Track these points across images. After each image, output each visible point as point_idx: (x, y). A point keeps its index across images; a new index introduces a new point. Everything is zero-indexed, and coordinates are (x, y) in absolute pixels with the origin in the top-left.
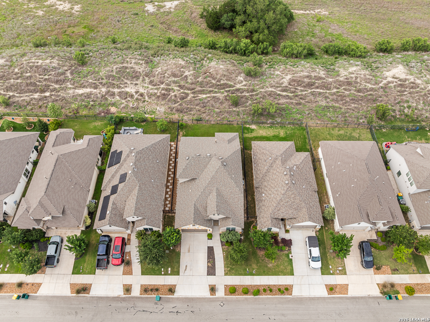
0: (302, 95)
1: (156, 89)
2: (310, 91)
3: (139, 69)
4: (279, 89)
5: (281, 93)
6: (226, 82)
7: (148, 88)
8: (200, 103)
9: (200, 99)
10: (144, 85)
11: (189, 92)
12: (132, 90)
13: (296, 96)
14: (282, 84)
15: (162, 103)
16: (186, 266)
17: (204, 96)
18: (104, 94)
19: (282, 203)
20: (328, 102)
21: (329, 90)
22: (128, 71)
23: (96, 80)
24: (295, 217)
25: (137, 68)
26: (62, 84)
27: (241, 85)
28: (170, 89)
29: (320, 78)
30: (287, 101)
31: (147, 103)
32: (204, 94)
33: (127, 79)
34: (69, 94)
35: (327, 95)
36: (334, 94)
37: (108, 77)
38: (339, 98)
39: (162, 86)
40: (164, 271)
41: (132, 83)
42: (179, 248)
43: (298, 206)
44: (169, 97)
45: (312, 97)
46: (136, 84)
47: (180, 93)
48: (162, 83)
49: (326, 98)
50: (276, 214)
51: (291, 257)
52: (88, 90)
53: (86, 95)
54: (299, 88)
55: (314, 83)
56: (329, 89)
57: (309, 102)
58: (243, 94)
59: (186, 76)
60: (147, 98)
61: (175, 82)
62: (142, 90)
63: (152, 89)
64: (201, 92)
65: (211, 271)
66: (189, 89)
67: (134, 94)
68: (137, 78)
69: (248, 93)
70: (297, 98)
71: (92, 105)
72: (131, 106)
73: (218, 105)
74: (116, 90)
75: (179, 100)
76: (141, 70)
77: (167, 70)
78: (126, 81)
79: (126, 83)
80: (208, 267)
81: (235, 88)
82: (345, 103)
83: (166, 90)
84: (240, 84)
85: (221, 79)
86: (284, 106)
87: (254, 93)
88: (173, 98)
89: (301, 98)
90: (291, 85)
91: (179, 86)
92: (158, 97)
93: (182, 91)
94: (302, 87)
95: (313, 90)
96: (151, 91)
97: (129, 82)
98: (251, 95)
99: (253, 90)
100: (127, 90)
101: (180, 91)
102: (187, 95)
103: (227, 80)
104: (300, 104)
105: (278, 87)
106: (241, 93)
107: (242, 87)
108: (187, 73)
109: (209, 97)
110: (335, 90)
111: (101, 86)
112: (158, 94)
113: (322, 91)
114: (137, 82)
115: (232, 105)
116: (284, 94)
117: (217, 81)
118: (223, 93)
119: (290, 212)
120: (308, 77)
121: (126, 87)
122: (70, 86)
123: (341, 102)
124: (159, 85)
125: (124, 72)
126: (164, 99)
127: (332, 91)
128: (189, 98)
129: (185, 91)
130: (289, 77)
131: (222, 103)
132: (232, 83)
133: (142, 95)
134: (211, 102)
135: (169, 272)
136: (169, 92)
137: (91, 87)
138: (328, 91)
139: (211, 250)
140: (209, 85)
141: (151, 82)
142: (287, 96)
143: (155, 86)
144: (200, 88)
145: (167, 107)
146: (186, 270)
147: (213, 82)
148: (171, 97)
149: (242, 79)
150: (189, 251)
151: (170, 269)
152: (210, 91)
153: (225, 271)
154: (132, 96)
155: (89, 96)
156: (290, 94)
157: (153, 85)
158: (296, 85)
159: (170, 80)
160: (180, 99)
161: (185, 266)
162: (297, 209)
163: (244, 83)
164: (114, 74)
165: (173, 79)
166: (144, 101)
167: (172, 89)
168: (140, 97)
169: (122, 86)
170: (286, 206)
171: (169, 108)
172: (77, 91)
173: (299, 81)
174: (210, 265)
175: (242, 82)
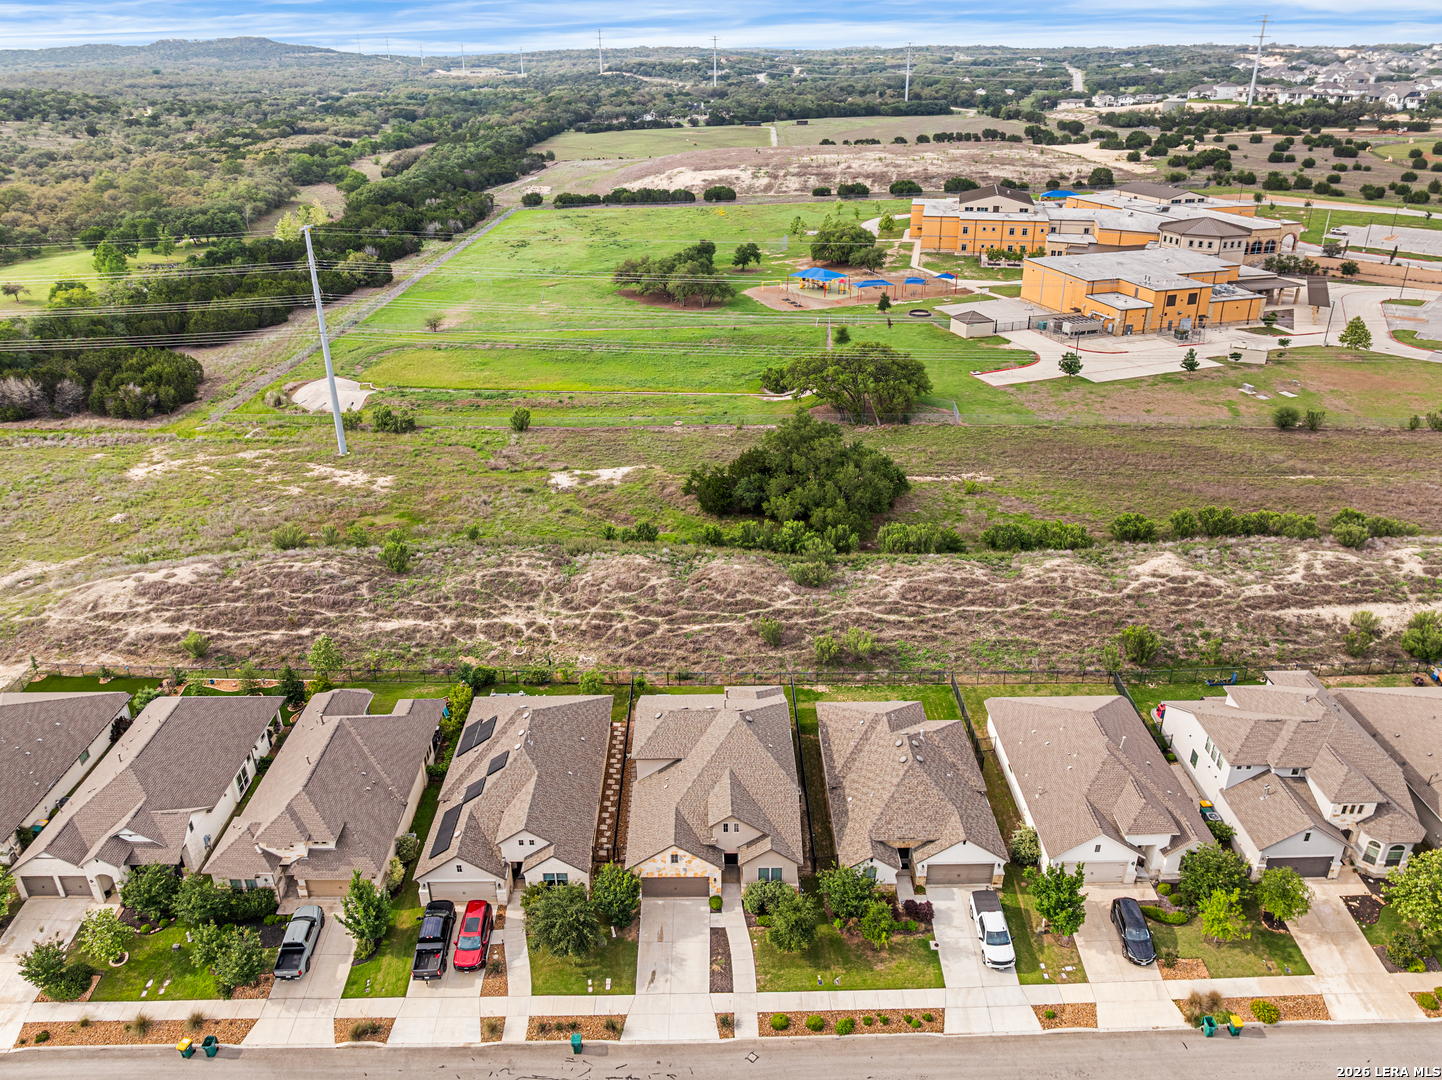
0: (936, 619)
1: (578, 616)
2: (954, 610)
3: (540, 576)
4: (878, 608)
5: (885, 617)
6: (748, 596)
7: (558, 614)
8: (685, 644)
9: (685, 635)
10: (549, 609)
11: (660, 619)
12: (518, 621)
13: (922, 621)
14: (886, 596)
15: (592, 645)
16: (654, 973)
17: (697, 628)
18: (448, 629)
20: (1001, 633)
21: (1000, 606)
22: (511, 580)
23: (430, 601)
24: (931, 838)
25: (533, 574)
26: (345, 611)
27: (785, 602)
28: (613, 615)
29: (975, 583)
30: (901, 632)
31: (554, 647)
32: (695, 623)
33: (508, 597)
34: (359, 630)
35: (998, 616)
36: (1015, 614)
37: (460, 594)
38: (1029, 623)
39: (593, 610)
40: (592, 985)
41: (520, 607)
42: (633, 934)
44: (610, 632)
45: (962, 624)
46: (529, 608)
47: (637, 624)
48: (594, 604)
49: (997, 623)
50: (883, 830)
51: (933, 948)
52: (409, 623)
53: (401, 632)
54: (928, 605)
55: (964, 594)
56: (1003, 605)
57: (955, 634)
58: (792, 621)
59: (653, 587)
60: (554, 636)
61: (623, 601)
62: (542, 620)
63: (568, 617)
64: (688, 620)
65: (722, 980)
66: (658, 614)
67: (524, 628)
68: (534, 595)
69: (803, 618)
70: (924, 627)
71: (416, 654)
72: (515, 653)
73: (730, 646)
74: (479, 622)
75: (633, 638)
76: (543, 580)
77: (607, 577)
78: (504, 602)
79: (506, 606)
80: (712, 973)
81: (771, 609)
82: (1045, 632)
83: (603, 617)
84: (782, 599)
85: (738, 592)
86: (893, 644)
87: (820, 619)
88: (620, 633)
89: (934, 626)
90: (906, 599)
91: (636, 608)
92: (584, 633)
93: (641, 618)
94: (934, 602)
95: (961, 609)
96: (565, 622)
97: (511, 604)
98: (811, 624)
99: (816, 613)
100: (507, 620)
101: (637, 618)
102: (656, 625)
103: (750, 592)
104: (934, 638)
105: (876, 604)
106: (786, 618)
107: (788, 607)
108: (654, 581)
109: (708, 629)
110: (1016, 607)
111: (441, 614)
112: (583, 627)
113: (983, 609)
114: (531, 604)
115: (765, 645)
116: (892, 618)
117: (728, 596)
118: (742, 620)
119: (919, 825)
120: (945, 581)
121: (505, 613)
122: (365, 614)
123: (1035, 632)
124: (585, 608)
125: (501, 583)
126: (596, 637)
127: (1010, 609)
128: (659, 633)
129: (650, 618)
130: (900, 582)
131: (740, 641)
132: (764, 600)
133: (542, 630)
134: (713, 639)
135: (608, 987)
136: (611, 620)
137: (417, 616)
138: (999, 610)
139: (719, 937)
140: (707, 605)
141: (566, 603)
142: (900, 622)
143: (576, 609)
144: (685, 612)
145: (603, 653)
146: (652, 981)
147: (718, 597)
148: (614, 633)
149: (787, 590)
150: (661, 939)
151: (608, 981)
152: (711, 618)
153: (758, 981)
154: (518, 633)
155: (410, 634)
156: (907, 619)
157: (572, 609)
158: (919, 598)
159: (611, 596)
160: (637, 635)
161: (651, 973)
162: (935, 819)
163: (793, 598)
164: (478, 587)
165: (621, 594)
166: (547, 643)
167: (618, 615)
168: (536, 635)
169: (495, 612)
170: (906, 813)
171: (609, 655)
172: (380, 624)
173: (926, 589)
174: (716, 968)
175: (788, 596)
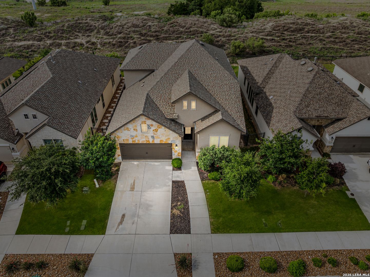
0: (291, 38)
1: (112, 38)
2: (299, 35)
3: (95, 23)
4: (261, 34)
5: (265, 37)
6: (196, 28)
7: (102, 38)
10: (98, 36)
11: (152, 38)
12: (83, 41)
15: (117, 50)
16: (124, 215)
18: (48, 44)
19: (310, 96)
20: (324, 44)
21: (322, 33)
22: (81, 25)
23: (42, 34)
25: (92, 23)
27: (215, 31)
28: (129, 37)
29: (307, 24)
30: (273, 44)
31: (98, 50)
33: (79, 32)
34: (5, 45)
35: (321, 38)
36: (330, 37)
37: (57, 31)
38: (337, 40)
39: (119, 36)
41: (84, 35)
43: (341, 100)
44: (127, 44)
45: (304, 41)
46: (88, 36)
47: (140, 40)
48: (120, 33)
49: (321, 40)
50: (304, 111)
51: (350, 196)
52: (30, 42)
53: (26, 46)
54: (286, 33)
55: (304, 29)
57: (301, 44)
58: (219, 39)
59: (150, 26)
60: (99, 46)
61: (134, 32)
62: (94, 40)
63: (106, 39)
64: (166, 38)
65: (180, 224)
66: (151, 36)
67: (85, 43)
68: (92, 31)
69: (224, 37)
70: (285, 41)
71: (31, 55)
74: (63, 42)
76: (97, 25)
77: (127, 23)
79: (78, 35)
80: (173, 216)
81: (208, 34)
82: (346, 44)
83: (124, 38)
84: (213, 30)
85: (191, 27)
86: (270, 48)
87: (233, 38)
88: (132, 45)
89: (290, 41)
90: (275, 30)
91: (141, 34)
92: (114, 45)
93: (142, 38)
94: (288, 32)
95: (303, 34)
96: (105, 41)
97: (80, 35)
98: (228, 40)
99: (230, 36)
100: (78, 41)
101: (141, 38)
103: (198, 27)
104: (291, 46)
105: (260, 32)
106: (215, 37)
107: (217, 33)
108: (150, 24)
110: (330, 34)
111: (46, 39)
112: (114, 43)
113: (313, 35)
114: (90, 34)
116: (269, 38)
117: (186, 29)
119: (330, 108)
120: (294, 23)
121: (76, 38)
122: (9, 39)
123: (341, 44)
124: (116, 35)
125: (77, 27)
126: (120, 46)
127: (326, 35)
129: (147, 38)
130: (271, 24)
132: (205, 30)
133: (93, 44)
135: (82, 228)
136: (128, 39)
137: (34, 39)
138: (321, 35)
139: (178, 187)
140: (176, 33)
141: (107, 34)
142: (273, 39)
143: (111, 36)
144: (164, 35)
146: (121, 223)
147: (181, 29)
148: (129, 44)
149: (215, 27)
150: (132, 189)
151: (84, 222)
153: (212, 223)
154: (82, 45)
155: (28, 47)
156: (276, 38)
157: (109, 35)
158: (281, 30)
159: (128, 30)
161: (121, 216)
162: (341, 105)
163: (219, 30)
164: (65, 28)
165: (134, 29)
166: (95, 49)
167: (131, 37)
168: (90, 46)
169: (72, 38)
170: (319, 100)
172: (16, 43)
173: (285, 26)
174: (176, 212)
175: (216, 29)
